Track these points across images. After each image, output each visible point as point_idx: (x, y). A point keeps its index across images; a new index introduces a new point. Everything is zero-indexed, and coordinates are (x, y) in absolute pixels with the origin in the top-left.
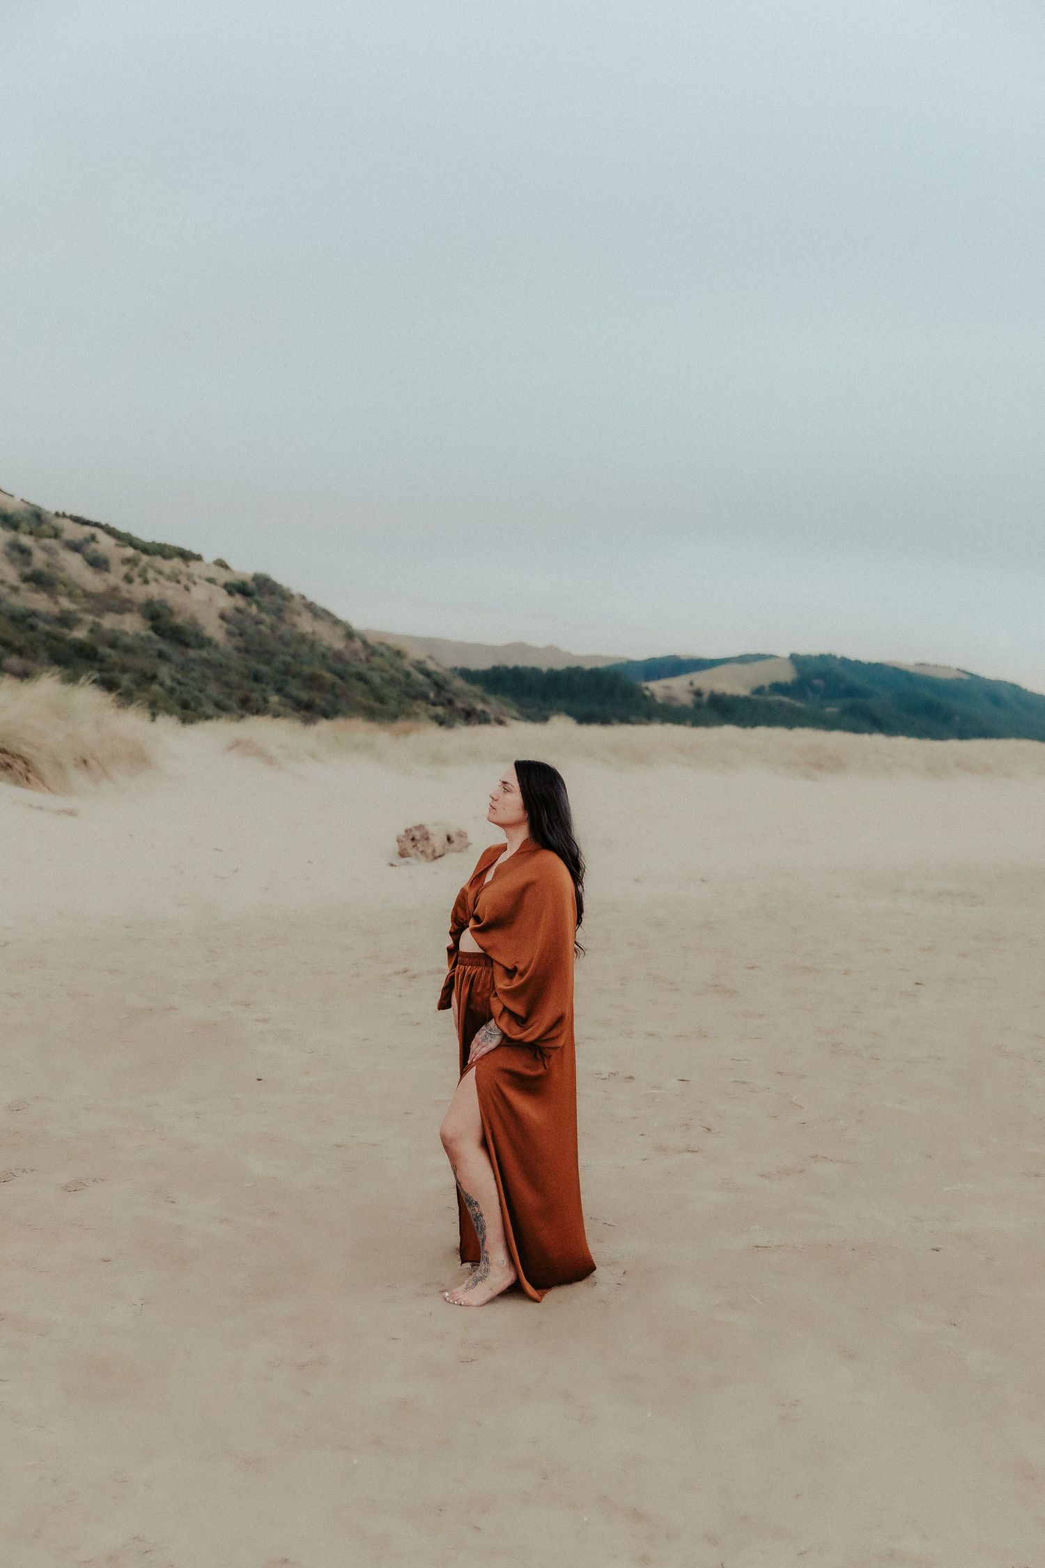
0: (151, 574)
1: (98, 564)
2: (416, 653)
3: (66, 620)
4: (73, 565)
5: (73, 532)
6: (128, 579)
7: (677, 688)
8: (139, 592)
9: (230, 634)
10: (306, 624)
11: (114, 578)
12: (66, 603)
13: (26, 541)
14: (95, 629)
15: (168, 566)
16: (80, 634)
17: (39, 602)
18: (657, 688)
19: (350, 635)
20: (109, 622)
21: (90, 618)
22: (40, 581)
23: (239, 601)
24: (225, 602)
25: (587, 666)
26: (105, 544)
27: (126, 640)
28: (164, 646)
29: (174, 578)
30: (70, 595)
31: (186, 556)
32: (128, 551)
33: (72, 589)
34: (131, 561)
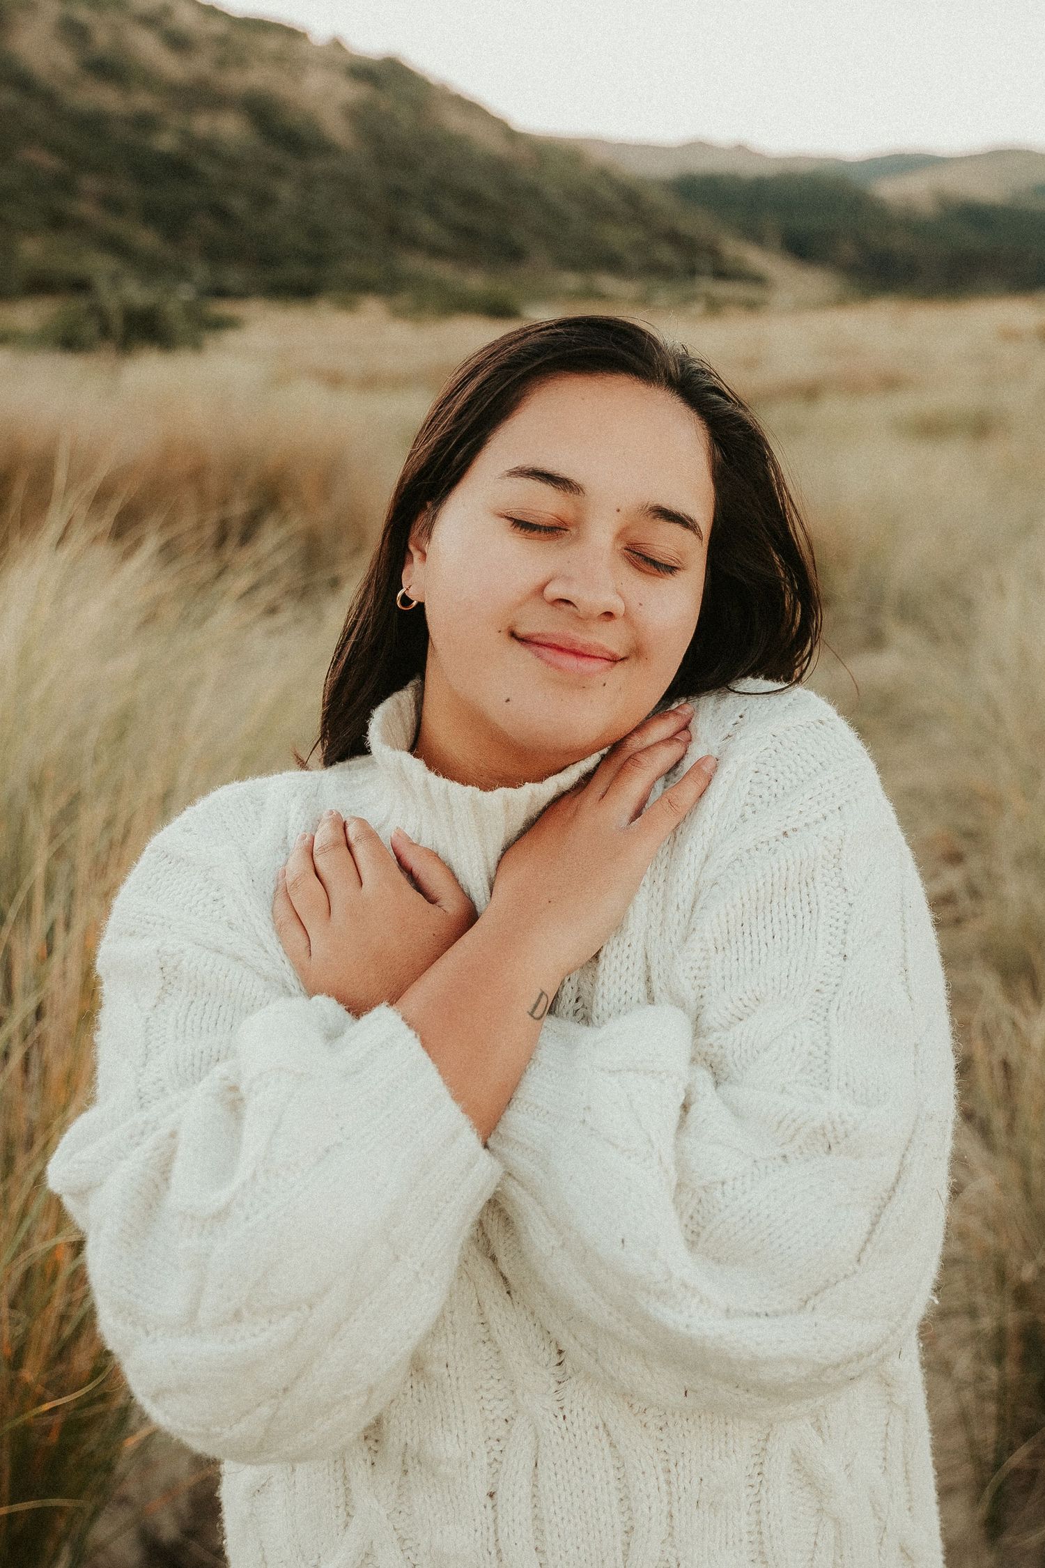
0: (250, 59)
1: (178, 42)
2: (599, 157)
3: (145, 123)
4: (149, 46)
6: (221, 63)
8: (238, 82)
9: (359, 137)
10: (455, 122)
11: (200, 65)
12: (144, 101)
14: (187, 136)
15: (272, 43)
16: (165, 142)
19: (511, 135)
20: (203, 124)
21: (175, 120)
23: (365, 90)
24: (349, 92)
26: (188, 19)
27: (228, 150)
28: (276, 156)
29: (279, 59)
30: (149, 89)
31: (292, 34)
32: (217, 27)
33: (150, 80)
34: (223, 41)
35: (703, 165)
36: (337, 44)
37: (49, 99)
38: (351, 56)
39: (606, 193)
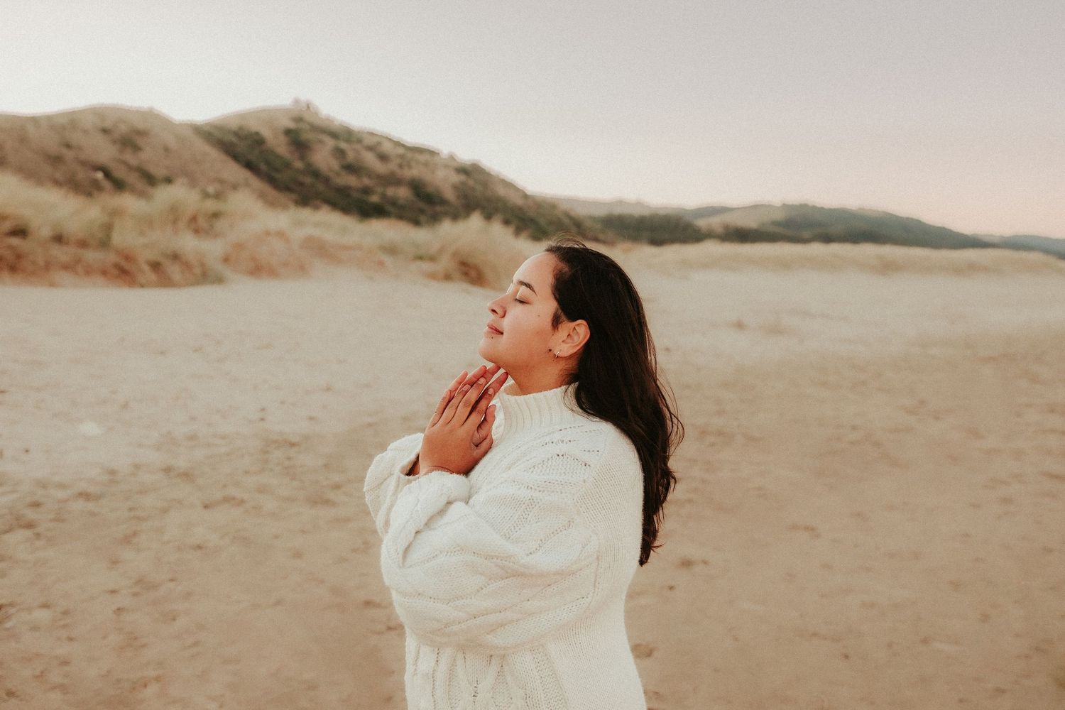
0: (413, 164)
1: (383, 158)
2: (564, 206)
3: (366, 191)
4: (370, 159)
5: (369, 141)
6: (401, 166)
7: (715, 222)
8: (409, 173)
9: (458, 197)
10: (501, 191)
11: (392, 166)
12: (366, 181)
13: (343, 145)
14: (384, 196)
15: (422, 158)
16: (375, 199)
17: (351, 181)
18: (702, 223)
19: (526, 196)
21: (380, 190)
22: (352, 168)
23: (462, 178)
25: (662, 213)
26: (387, 148)
27: (401, 202)
28: (421, 205)
29: (426, 165)
30: (370, 177)
31: (432, 153)
32: (401, 151)
33: (370, 173)
34: (402, 156)
35: (618, 211)
36: (452, 157)
37: (327, 180)
38: (458, 163)
39: (566, 221)
